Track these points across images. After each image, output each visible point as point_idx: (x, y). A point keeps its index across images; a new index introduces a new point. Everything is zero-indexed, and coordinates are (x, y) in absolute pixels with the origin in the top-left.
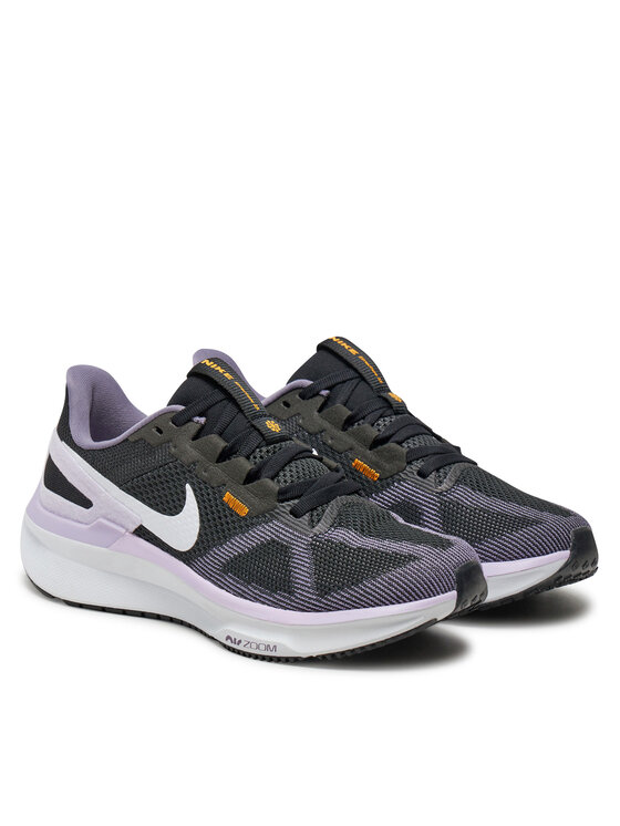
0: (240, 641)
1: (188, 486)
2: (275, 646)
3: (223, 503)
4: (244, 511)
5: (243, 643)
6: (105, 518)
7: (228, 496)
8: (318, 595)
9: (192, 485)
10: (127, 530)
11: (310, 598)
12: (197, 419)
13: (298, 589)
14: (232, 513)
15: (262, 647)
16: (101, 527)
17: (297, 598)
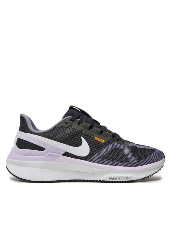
0: (116, 178)
1: (82, 137)
2: (130, 177)
3: (95, 140)
4: (103, 141)
5: (118, 178)
6: (51, 152)
7: (96, 138)
8: (137, 161)
9: (83, 137)
10: (60, 154)
11: (136, 162)
12: (77, 119)
13: (131, 160)
14: (100, 142)
15: (125, 178)
16: (50, 155)
17: (131, 163)
